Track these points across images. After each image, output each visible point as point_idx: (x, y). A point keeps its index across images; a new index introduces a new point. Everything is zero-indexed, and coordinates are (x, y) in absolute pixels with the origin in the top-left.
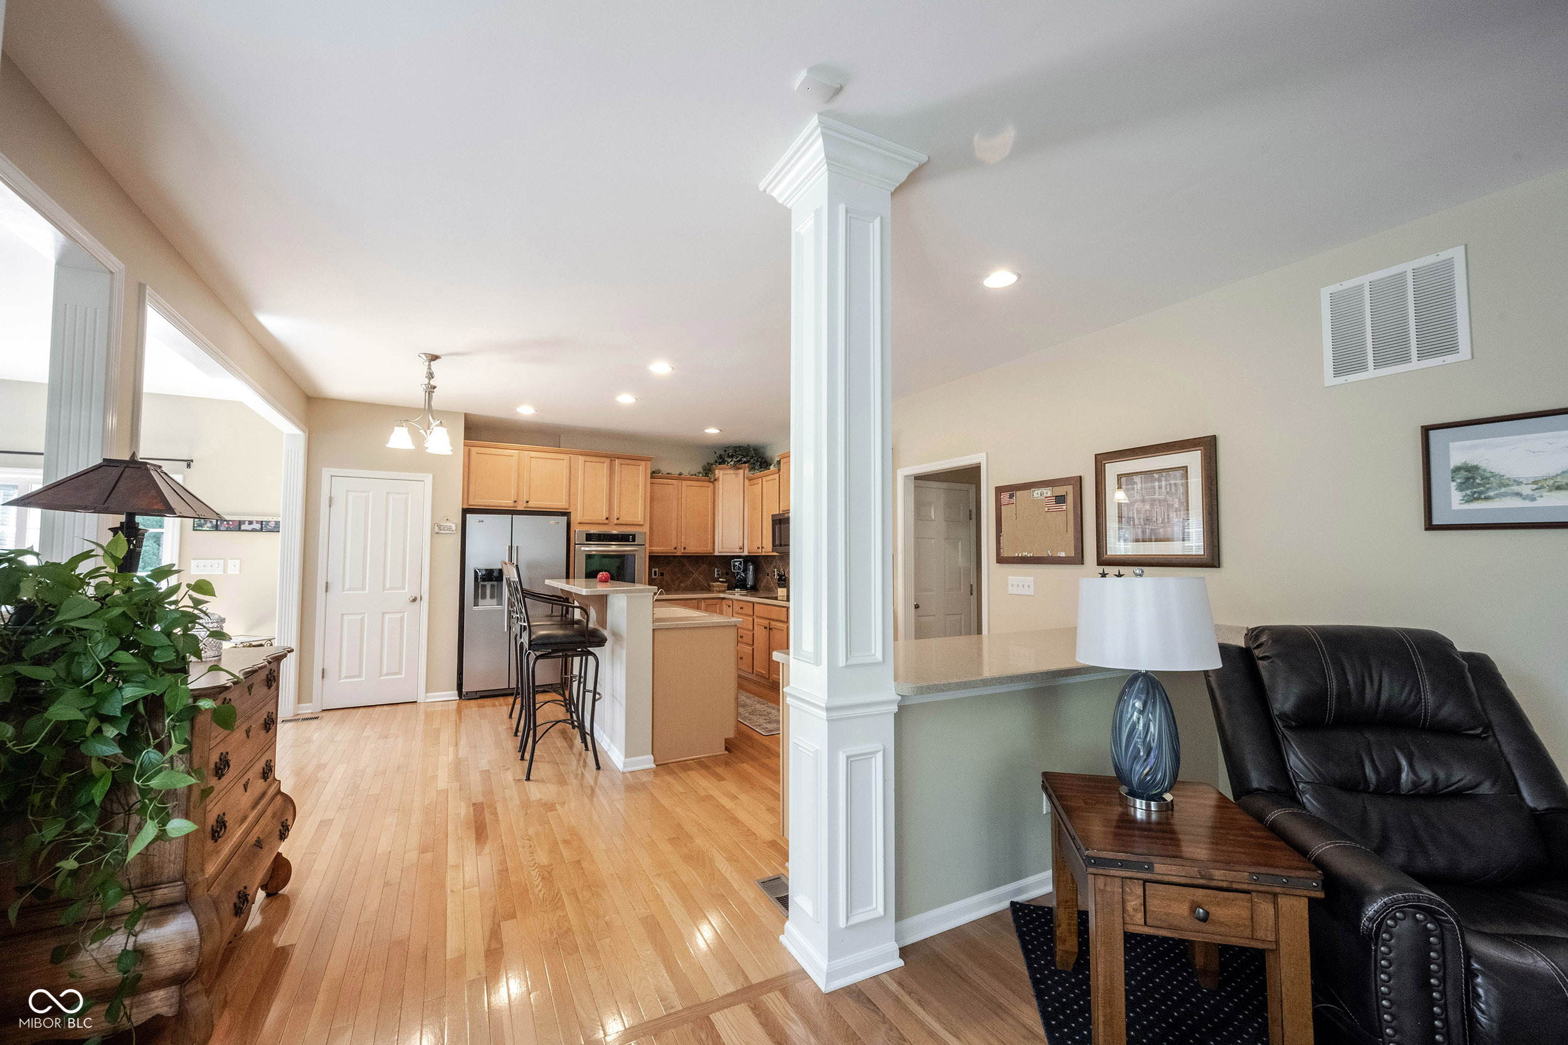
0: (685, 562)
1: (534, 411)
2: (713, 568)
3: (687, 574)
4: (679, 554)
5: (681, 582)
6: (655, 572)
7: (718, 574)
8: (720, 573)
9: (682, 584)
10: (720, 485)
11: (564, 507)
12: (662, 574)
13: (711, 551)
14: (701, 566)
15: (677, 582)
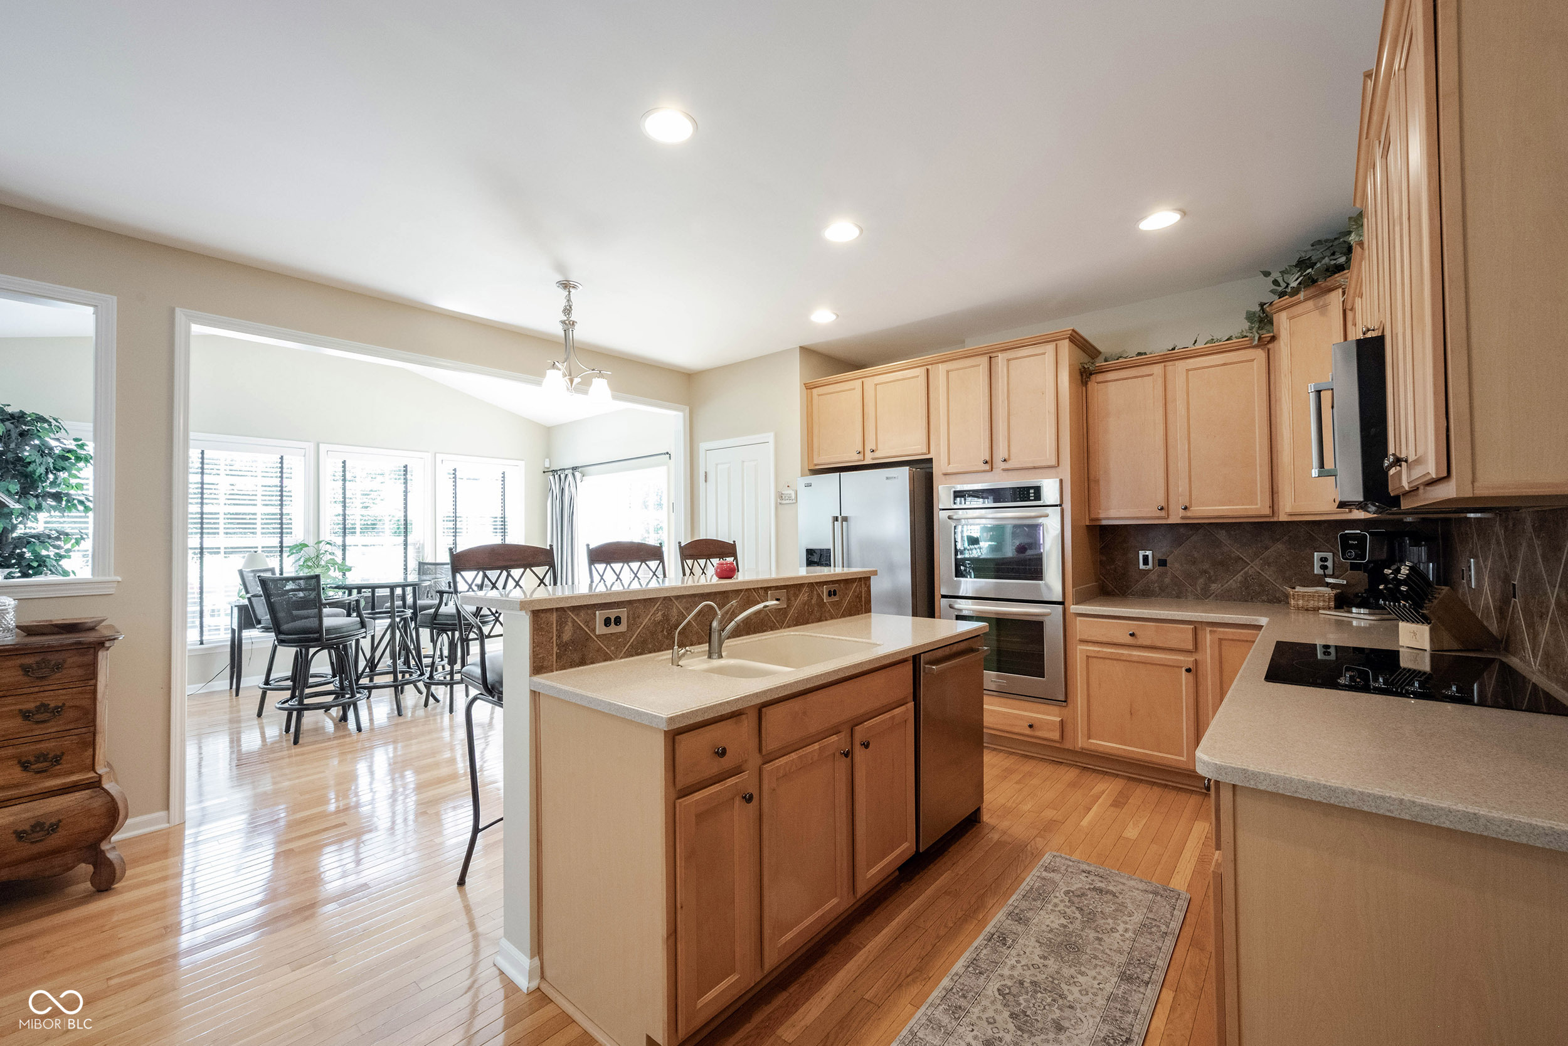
0: (1222, 535)
1: (834, 317)
2: (1308, 551)
3: (1226, 565)
4: (1174, 519)
5: (1211, 580)
6: (1146, 558)
7: (1324, 568)
8: (1329, 564)
9: (1214, 586)
10: (1283, 347)
11: (920, 452)
12: (1162, 563)
13: (1267, 511)
14: (1267, 548)
15: (1201, 581)
